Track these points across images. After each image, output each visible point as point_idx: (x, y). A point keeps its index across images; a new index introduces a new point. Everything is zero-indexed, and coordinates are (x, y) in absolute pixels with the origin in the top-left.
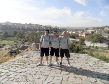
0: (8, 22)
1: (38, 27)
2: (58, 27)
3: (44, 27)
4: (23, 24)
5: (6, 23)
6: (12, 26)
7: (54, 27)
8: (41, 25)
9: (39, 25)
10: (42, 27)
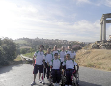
0: (37, 38)
1: (63, 42)
2: (84, 43)
3: (70, 42)
4: (50, 40)
5: (36, 39)
6: (42, 42)
7: (79, 43)
8: (67, 41)
9: (65, 41)
10: (68, 43)
